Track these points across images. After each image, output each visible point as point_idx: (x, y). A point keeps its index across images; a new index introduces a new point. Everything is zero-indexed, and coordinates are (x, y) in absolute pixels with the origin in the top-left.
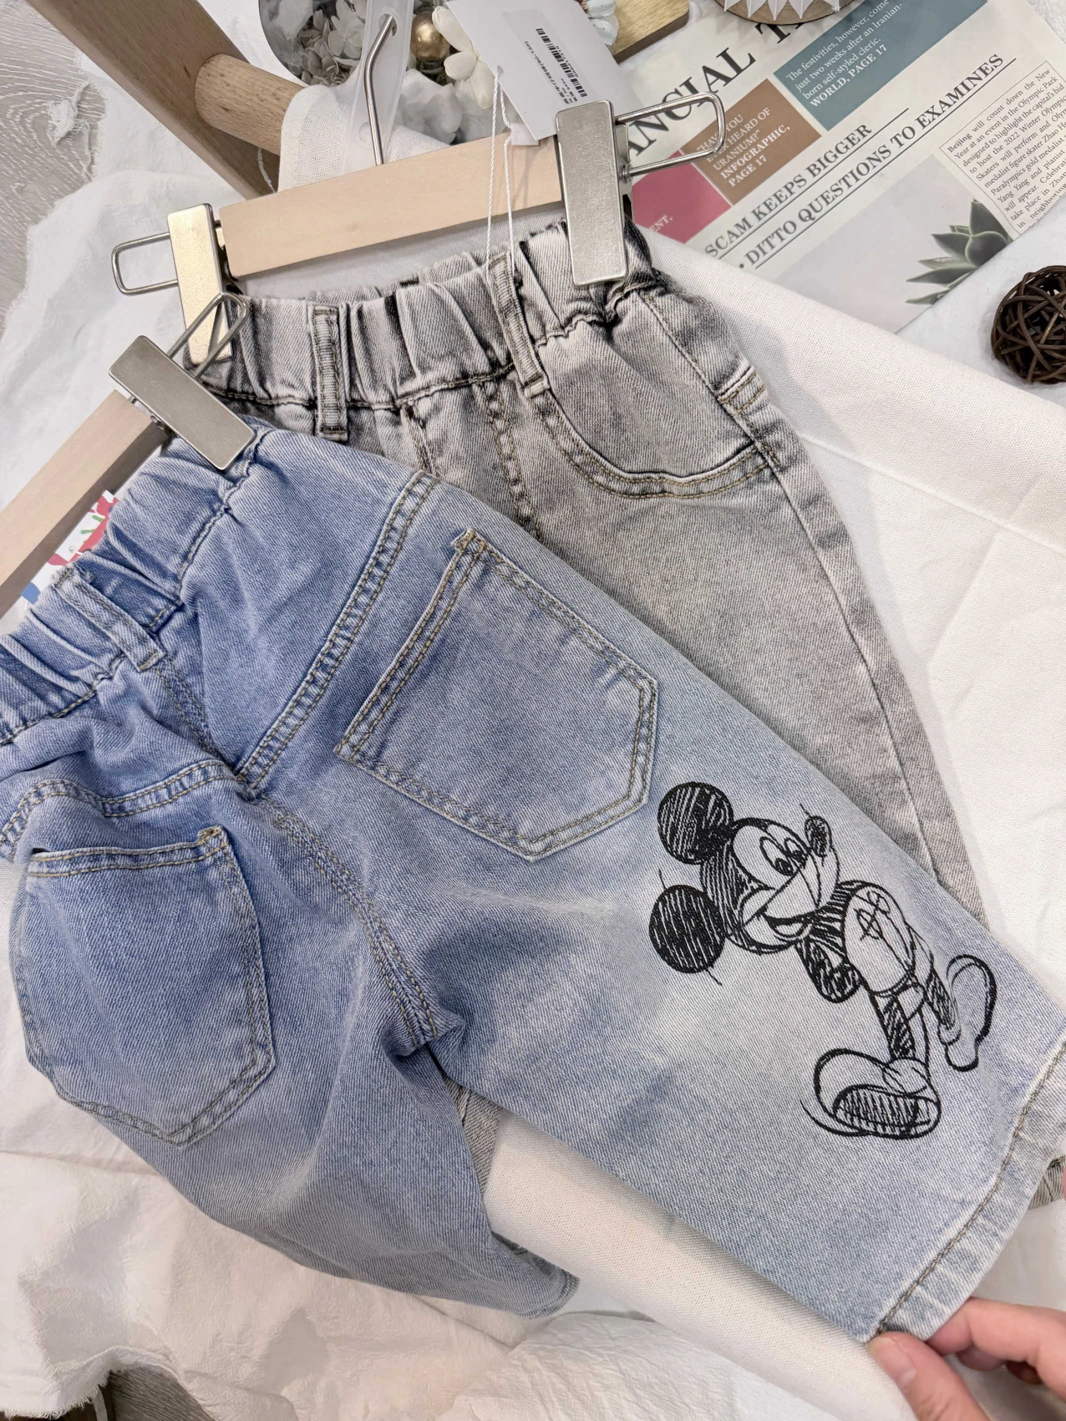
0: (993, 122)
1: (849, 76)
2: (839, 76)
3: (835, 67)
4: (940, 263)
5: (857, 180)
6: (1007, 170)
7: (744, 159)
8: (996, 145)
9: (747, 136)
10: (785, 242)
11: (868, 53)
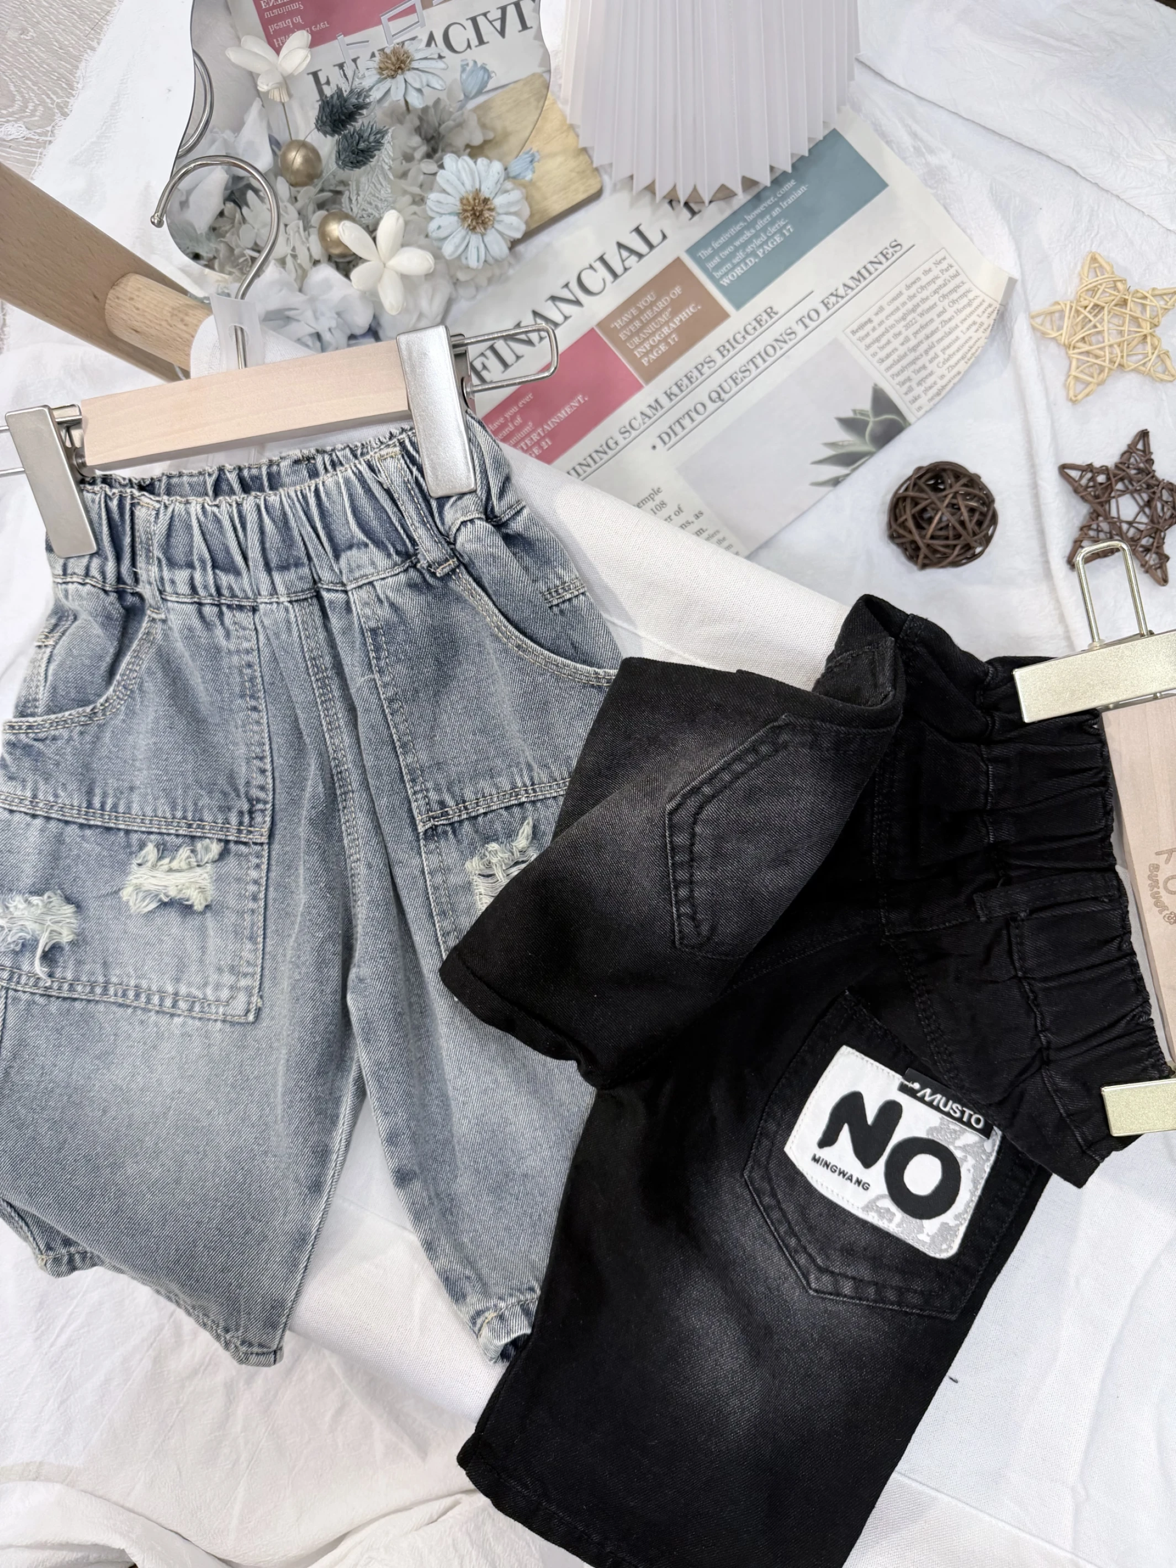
0: (892, 307)
1: (757, 256)
2: (748, 256)
3: (744, 246)
4: (843, 446)
5: (764, 361)
6: (905, 355)
7: (657, 338)
8: (895, 330)
9: (660, 314)
10: (695, 423)
11: (775, 234)
